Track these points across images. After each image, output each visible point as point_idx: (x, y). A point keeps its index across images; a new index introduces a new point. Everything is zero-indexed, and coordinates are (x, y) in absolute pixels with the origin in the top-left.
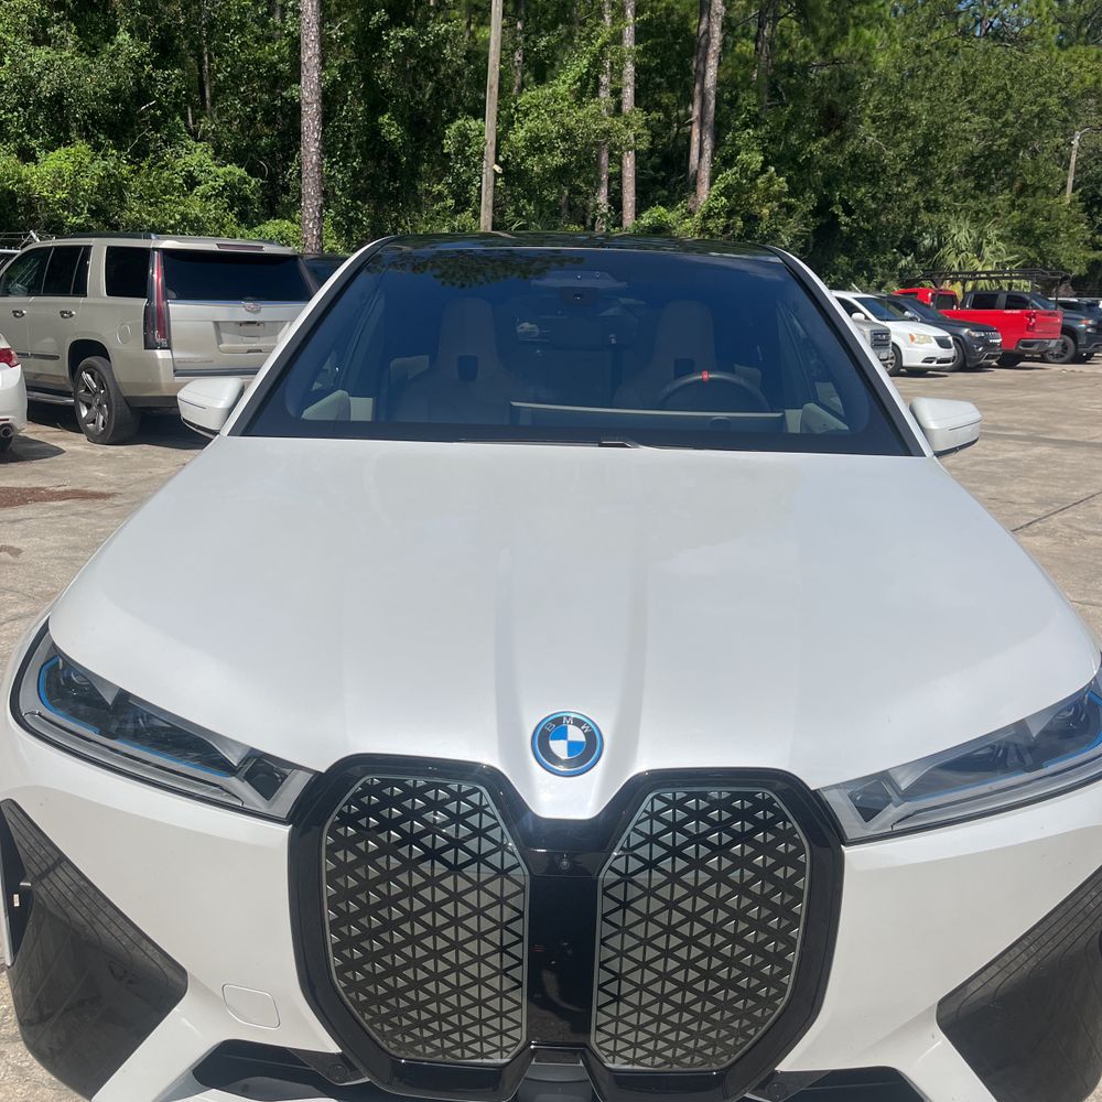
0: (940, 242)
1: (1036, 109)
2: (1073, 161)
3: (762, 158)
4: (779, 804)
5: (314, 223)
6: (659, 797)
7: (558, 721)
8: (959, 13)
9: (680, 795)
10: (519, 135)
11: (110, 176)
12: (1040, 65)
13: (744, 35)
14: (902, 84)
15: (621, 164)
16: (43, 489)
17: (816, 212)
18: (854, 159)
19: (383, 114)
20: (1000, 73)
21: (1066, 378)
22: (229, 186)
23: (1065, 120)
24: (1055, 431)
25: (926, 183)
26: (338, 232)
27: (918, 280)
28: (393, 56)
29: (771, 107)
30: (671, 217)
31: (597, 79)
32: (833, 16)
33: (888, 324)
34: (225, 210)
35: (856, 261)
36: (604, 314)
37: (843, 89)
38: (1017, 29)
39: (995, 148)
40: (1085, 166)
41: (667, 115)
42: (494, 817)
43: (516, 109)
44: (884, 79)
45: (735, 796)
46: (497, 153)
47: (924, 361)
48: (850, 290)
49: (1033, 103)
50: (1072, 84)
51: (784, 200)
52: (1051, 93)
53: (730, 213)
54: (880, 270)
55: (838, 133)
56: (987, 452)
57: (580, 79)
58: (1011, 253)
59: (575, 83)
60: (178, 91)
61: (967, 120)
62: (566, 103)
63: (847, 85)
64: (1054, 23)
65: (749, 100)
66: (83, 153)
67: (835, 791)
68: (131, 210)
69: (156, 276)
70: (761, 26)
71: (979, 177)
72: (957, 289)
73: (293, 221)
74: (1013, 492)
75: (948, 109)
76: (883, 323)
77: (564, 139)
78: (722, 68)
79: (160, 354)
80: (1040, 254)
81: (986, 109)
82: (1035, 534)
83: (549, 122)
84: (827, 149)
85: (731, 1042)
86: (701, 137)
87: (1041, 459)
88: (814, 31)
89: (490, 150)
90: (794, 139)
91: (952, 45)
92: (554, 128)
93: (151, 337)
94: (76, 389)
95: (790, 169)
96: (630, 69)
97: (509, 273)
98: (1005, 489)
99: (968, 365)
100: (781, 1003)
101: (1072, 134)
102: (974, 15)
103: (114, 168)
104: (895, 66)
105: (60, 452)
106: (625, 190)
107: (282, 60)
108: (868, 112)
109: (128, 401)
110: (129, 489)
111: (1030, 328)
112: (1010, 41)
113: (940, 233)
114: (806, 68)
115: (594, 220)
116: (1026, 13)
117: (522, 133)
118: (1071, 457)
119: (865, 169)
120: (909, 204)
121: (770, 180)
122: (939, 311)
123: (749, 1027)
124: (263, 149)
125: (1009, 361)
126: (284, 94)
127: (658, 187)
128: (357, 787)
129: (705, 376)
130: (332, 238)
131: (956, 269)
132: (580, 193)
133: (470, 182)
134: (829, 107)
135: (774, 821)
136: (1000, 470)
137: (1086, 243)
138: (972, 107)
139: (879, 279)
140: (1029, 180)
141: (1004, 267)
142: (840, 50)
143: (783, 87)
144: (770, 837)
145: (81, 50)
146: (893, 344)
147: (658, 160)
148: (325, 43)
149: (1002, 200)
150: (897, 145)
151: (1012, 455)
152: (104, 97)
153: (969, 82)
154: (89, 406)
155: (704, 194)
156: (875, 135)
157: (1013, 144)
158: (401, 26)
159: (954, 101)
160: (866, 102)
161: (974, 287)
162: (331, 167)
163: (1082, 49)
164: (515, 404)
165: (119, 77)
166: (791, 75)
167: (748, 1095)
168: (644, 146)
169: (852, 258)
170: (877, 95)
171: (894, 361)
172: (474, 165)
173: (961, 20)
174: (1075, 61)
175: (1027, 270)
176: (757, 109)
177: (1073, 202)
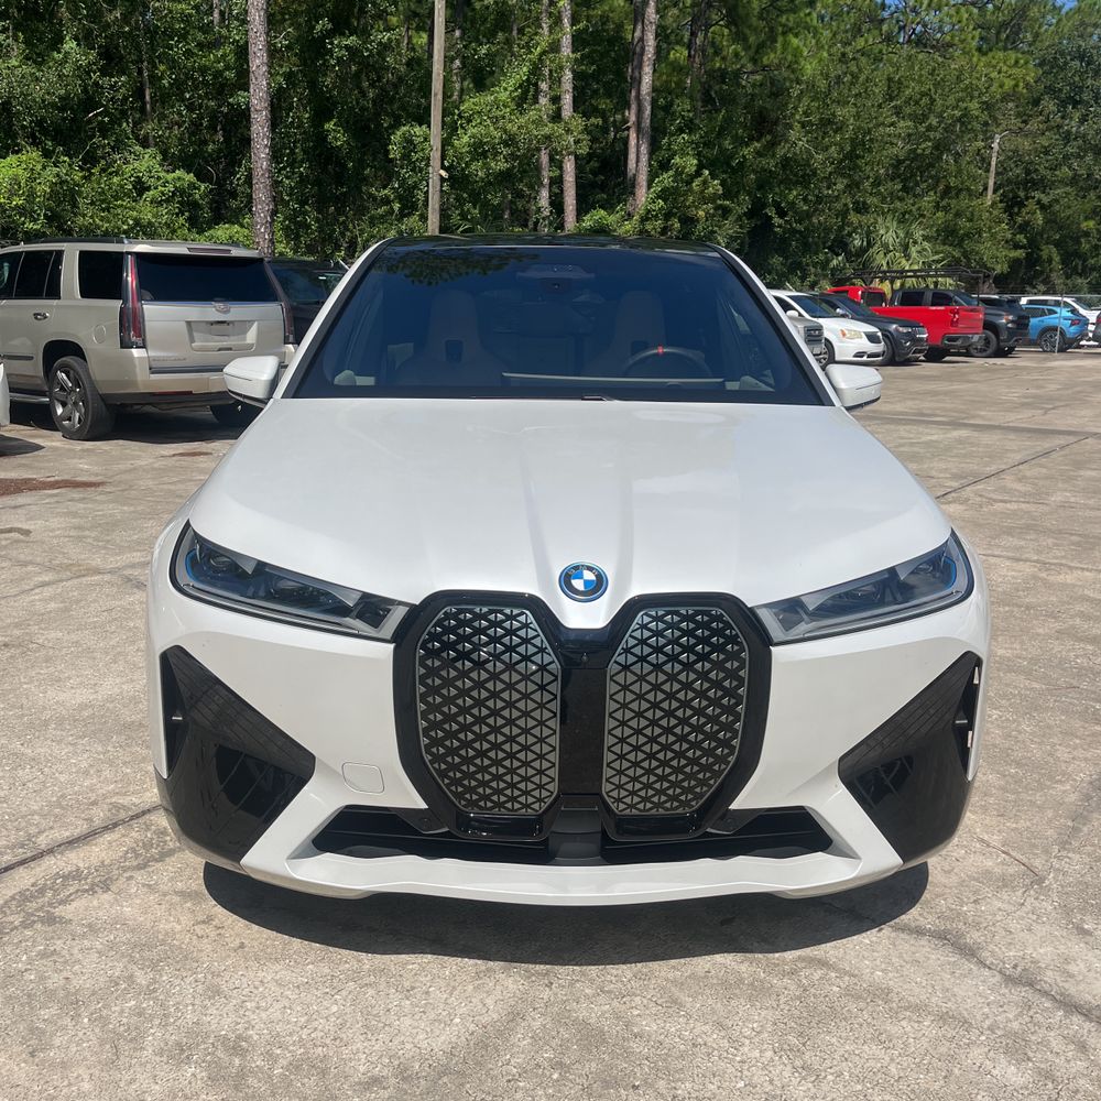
0: (869, 242)
1: (957, 113)
2: (993, 163)
3: (695, 162)
4: (726, 618)
5: (266, 228)
6: (646, 614)
7: (576, 568)
8: (883, 20)
9: (660, 613)
10: (463, 141)
11: (62, 182)
12: (961, 71)
13: (678, 43)
14: (830, 91)
15: (561, 168)
16: (34, 479)
17: (751, 214)
18: (786, 163)
19: (329, 121)
20: (923, 79)
21: (988, 370)
22: (179, 191)
23: (986, 124)
24: (974, 417)
25: (853, 186)
26: (287, 236)
27: (849, 279)
28: (338, 64)
29: (703, 113)
30: (612, 219)
31: (536, 85)
32: (762, 24)
33: (821, 321)
34: (177, 214)
35: (790, 261)
36: (578, 300)
37: (775, 95)
38: (939, 35)
39: (919, 151)
40: (1005, 169)
41: (605, 120)
42: (536, 630)
43: (460, 117)
44: (811, 86)
45: (697, 613)
46: (443, 158)
47: (855, 356)
48: (784, 289)
49: (956, 107)
50: (993, 89)
51: (719, 202)
52: (972, 98)
53: (668, 216)
54: (813, 270)
55: (769, 137)
56: (912, 436)
57: (520, 86)
58: (937, 253)
59: (516, 90)
60: (125, 99)
61: (892, 124)
62: (508, 110)
63: (778, 92)
64: (974, 29)
65: (683, 106)
66: (34, 160)
67: (764, 609)
68: (84, 216)
69: (130, 278)
70: (693, 34)
71: (904, 181)
72: (886, 287)
73: (242, 226)
74: (932, 469)
75: (874, 115)
76: (815, 319)
77: (506, 145)
78: (657, 75)
79: (136, 352)
80: (965, 254)
81: (910, 114)
82: (950, 503)
83: (492, 128)
84: (759, 154)
85: (698, 790)
86: (638, 142)
87: (960, 441)
88: (745, 39)
89: (436, 156)
90: (727, 144)
91: (877, 51)
92: (497, 134)
93: (126, 336)
94: (51, 389)
95: (724, 172)
96: (568, 76)
97: (470, 270)
98: (926, 466)
99: (897, 359)
100: (732, 759)
101: (992, 138)
102: (898, 21)
103: (66, 174)
104: (822, 74)
105: (38, 448)
106: (566, 194)
107: (227, 68)
108: (797, 117)
109: (104, 398)
110: (117, 478)
111: (954, 324)
112: (933, 47)
113: (869, 233)
114: (737, 74)
115: (536, 224)
116: (947, 19)
117: (465, 139)
118: (987, 438)
119: (797, 172)
120: (838, 206)
121: (705, 182)
122: (868, 308)
123: (710, 778)
124: (210, 155)
125: (935, 355)
126: (231, 100)
127: (597, 190)
128: (441, 615)
129: (661, 350)
130: (281, 242)
131: (885, 268)
132: (523, 196)
133: (415, 186)
134: (761, 112)
135: (724, 629)
136: (922, 451)
137: (1007, 242)
138: (898, 111)
139: (812, 278)
140: (953, 182)
141: (930, 266)
142: (770, 58)
143: (716, 93)
144: (721, 640)
145: (27, 58)
146: (826, 339)
147: (596, 165)
148: (273, 52)
149: (928, 201)
150: (827, 148)
151: (934, 438)
152: (53, 105)
153: (893, 88)
154: (64, 405)
155: (642, 197)
156: (805, 139)
157: (936, 147)
158: (344, 34)
159: (880, 106)
160: (795, 108)
161: (902, 285)
162: (279, 172)
163: (1001, 54)
164: (505, 374)
165: (66, 85)
166: (724, 82)
167: (709, 830)
168: (584, 150)
169: (786, 258)
170: (805, 101)
171: (826, 356)
172: (420, 169)
173: (885, 27)
174: (994, 67)
175: (951, 268)
176: (691, 115)
177: (994, 203)
